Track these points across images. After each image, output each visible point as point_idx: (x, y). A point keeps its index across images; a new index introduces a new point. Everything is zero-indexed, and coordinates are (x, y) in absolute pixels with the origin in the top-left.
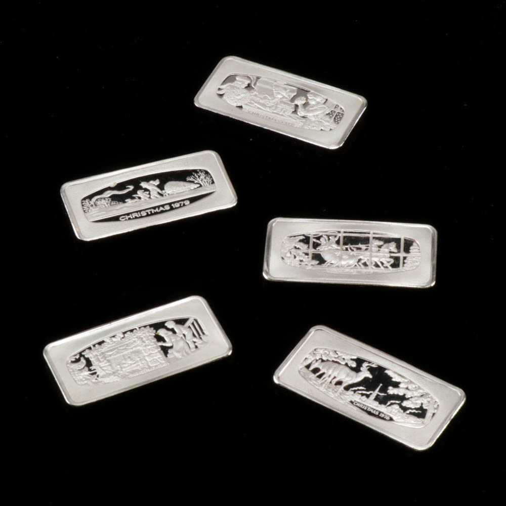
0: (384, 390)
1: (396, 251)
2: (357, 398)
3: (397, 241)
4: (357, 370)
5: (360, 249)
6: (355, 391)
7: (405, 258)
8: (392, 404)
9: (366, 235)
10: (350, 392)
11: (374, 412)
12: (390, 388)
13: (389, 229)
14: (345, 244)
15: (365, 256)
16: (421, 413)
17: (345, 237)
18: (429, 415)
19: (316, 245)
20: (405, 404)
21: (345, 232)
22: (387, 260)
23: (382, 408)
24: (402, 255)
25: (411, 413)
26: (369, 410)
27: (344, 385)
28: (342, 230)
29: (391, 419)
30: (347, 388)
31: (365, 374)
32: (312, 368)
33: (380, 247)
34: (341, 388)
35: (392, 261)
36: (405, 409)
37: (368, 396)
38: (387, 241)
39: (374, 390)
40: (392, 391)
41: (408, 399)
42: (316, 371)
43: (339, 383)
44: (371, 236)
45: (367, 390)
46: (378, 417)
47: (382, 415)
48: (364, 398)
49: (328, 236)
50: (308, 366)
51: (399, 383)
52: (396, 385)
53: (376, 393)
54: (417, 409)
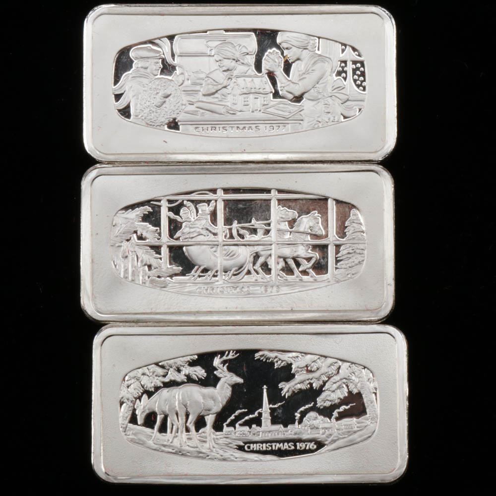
0: (275, 395)
2: (241, 432)
4: (211, 381)
6: (233, 423)
8: (303, 414)
11: (286, 447)
12: (282, 384)
16: (355, 406)
23: (292, 431)
25: (342, 416)
26: (276, 447)
27: (210, 419)
29: (320, 445)
30: (218, 424)
31: (228, 379)
32: (140, 418)
36: (328, 411)
37: (258, 421)
39: (261, 406)
40: (287, 388)
41: (320, 391)
42: (150, 420)
43: (200, 422)
46: (297, 452)
47: (301, 446)
50: (133, 420)
51: (289, 366)
52: (287, 373)
53: (266, 407)
54: (344, 401)
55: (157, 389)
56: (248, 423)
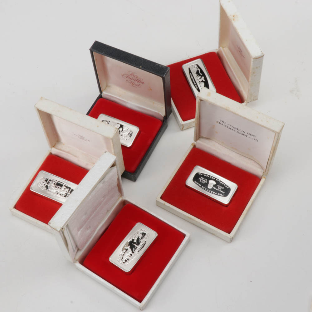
0: (135, 243)
1: (68, 192)
2: (137, 250)
3: (70, 188)
4: (127, 250)
5: (59, 188)
6: (134, 251)
7: (69, 195)
8: (140, 241)
9: (63, 184)
10: (135, 252)
11: (142, 246)
12: (134, 241)
13: (69, 184)
14: (56, 185)
15: (59, 191)
16: (144, 234)
17: (57, 183)
18: (145, 232)
19: (48, 183)
20: (140, 238)
21: (58, 181)
22: (64, 194)
23: (141, 244)
24: (69, 193)
25: (144, 237)
26: (142, 247)
27: (132, 253)
28: (58, 180)
29: (146, 242)
30: (133, 253)
31: (128, 248)
32: (125, 262)
33: (64, 189)
34: (133, 255)
35: (65, 195)
36: (142, 238)
37: (136, 247)
38: (67, 187)
39: (135, 246)
40: (135, 241)
41: (139, 237)
42: (126, 261)
43: (131, 255)
44: (64, 185)
45: (134, 247)
46: (144, 245)
47: (144, 244)
48: (137, 248)
49: (53, 181)
50: (124, 263)
51: (133, 239)
52: (133, 240)
53: (136, 245)
54: (142, 235)
55: (122, 257)
56: (136, 249)
